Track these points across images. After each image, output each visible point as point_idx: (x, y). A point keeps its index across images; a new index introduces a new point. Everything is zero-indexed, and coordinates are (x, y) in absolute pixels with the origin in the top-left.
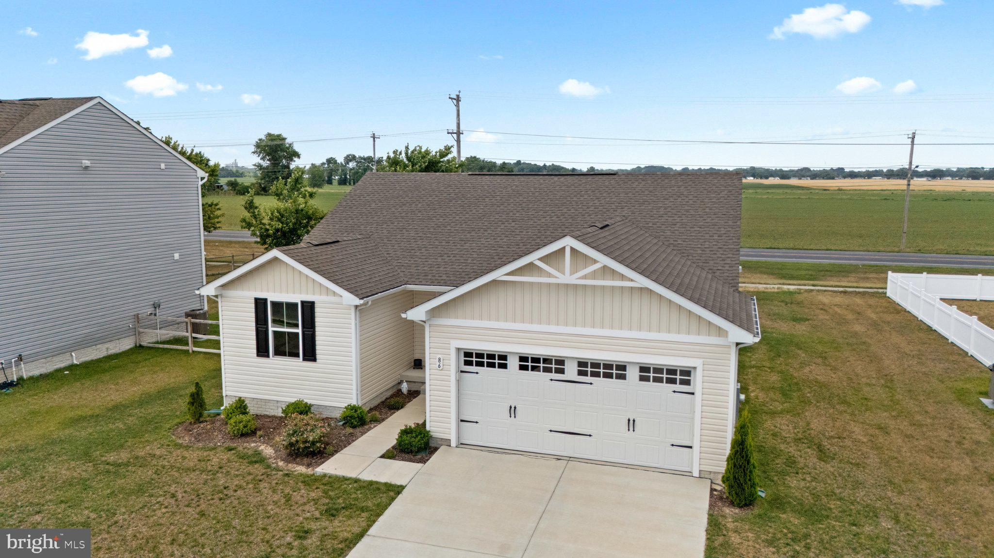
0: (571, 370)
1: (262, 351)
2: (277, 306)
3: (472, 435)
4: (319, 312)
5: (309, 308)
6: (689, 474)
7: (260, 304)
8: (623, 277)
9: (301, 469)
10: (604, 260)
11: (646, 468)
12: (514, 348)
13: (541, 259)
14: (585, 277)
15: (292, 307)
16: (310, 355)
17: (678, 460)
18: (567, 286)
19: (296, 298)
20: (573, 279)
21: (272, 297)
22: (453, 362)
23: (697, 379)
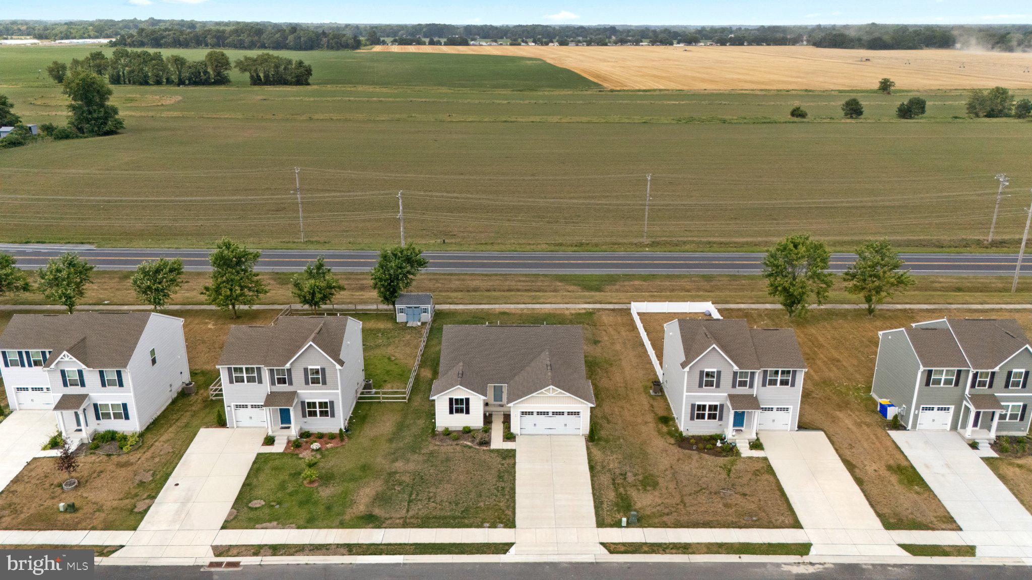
0: (550, 414)
1: (451, 412)
2: (457, 400)
3: (524, 432)
4: (470, 400)
5: (467, 400)
6: (579, 435)
7: (451, 400)
8: (564, 394)
9: (485, 448)
10: (560, 390)
11: (569, 435)
12: (535, 410)
13: (545, 391)
14: (557, 394)
15: (462, 400)
16: (468, 412)
17: (577, 432)
18: (550, 397)
19: (463, 397)
20: (553, 395)
21: (455, 397)
22: (519, 414)
23: (581, 414)
